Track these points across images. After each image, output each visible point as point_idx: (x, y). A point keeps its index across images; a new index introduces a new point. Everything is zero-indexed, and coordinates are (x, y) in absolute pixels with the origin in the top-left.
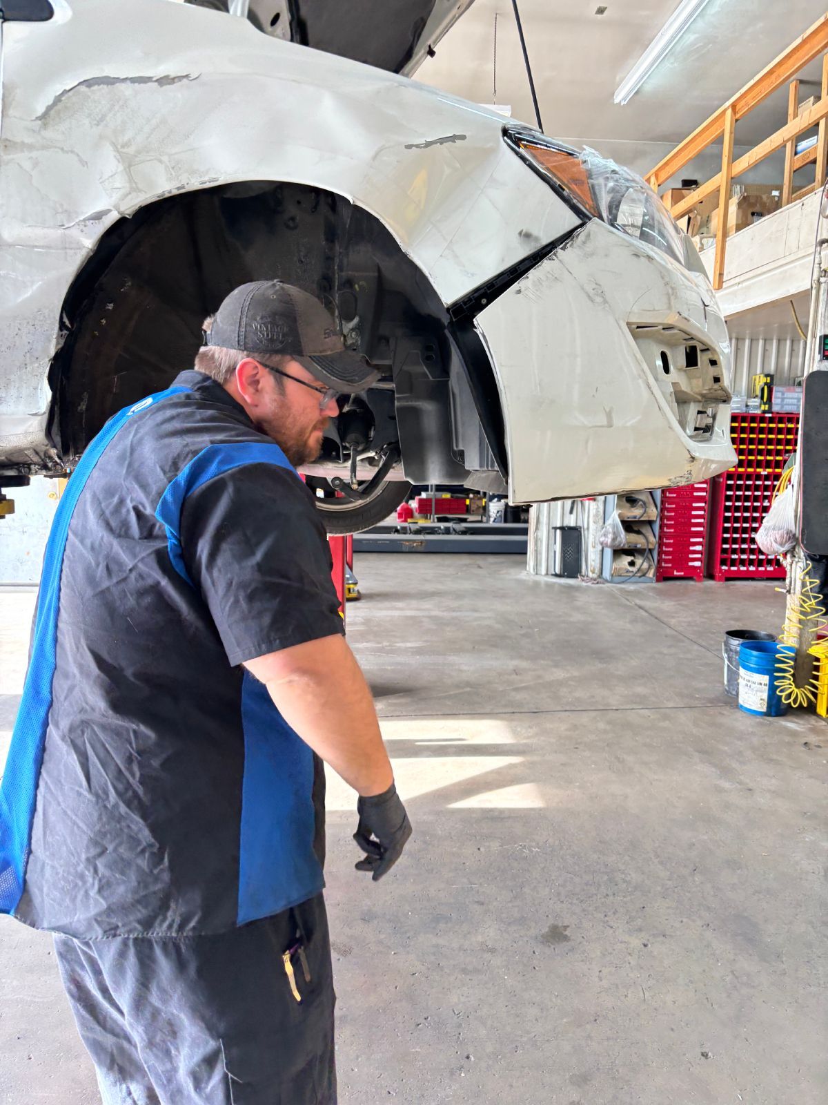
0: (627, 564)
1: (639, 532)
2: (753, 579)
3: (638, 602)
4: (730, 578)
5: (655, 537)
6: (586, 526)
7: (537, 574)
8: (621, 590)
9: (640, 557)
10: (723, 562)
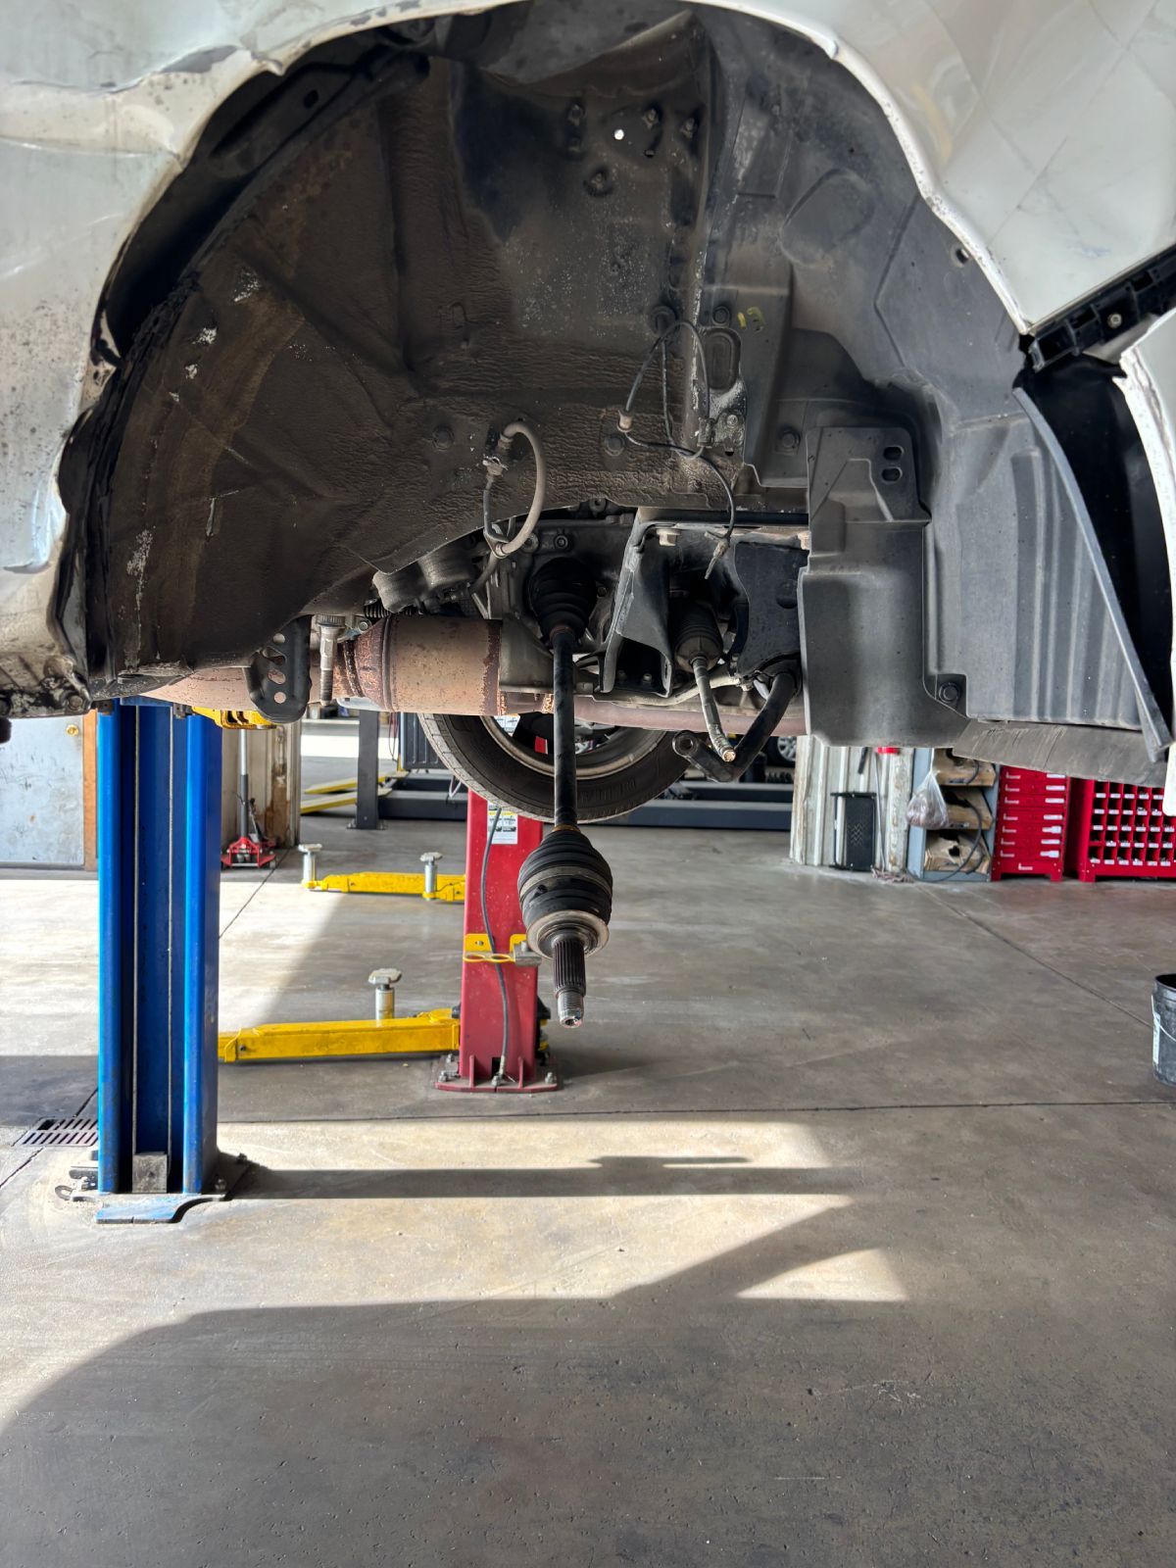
0: (947, 852)
1: (966, 804)
2: (1138, 879)
3: (972, 914)
4: (1104, 875)
5: (991, 812)
6: (883, 792)
7: (806, 864)
8: (940, 893)
9: (966, 842)
10: (1093, 853)
